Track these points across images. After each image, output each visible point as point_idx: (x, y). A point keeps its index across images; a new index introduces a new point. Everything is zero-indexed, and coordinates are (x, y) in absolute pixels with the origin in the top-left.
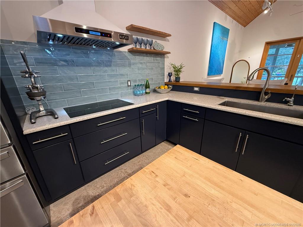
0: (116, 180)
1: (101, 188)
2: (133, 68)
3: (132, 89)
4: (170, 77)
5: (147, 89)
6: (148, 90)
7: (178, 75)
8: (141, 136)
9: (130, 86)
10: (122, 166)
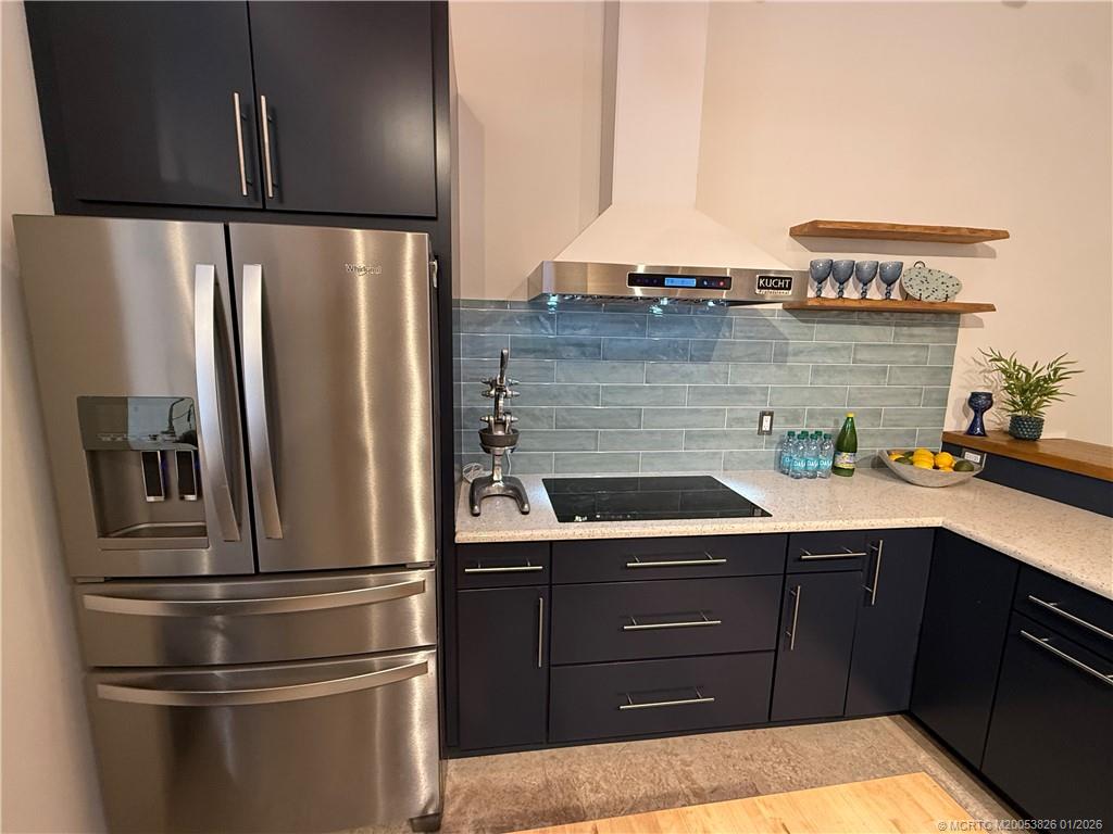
0: (643, 788)
1: (589, 787)
2: (791, 368)
3: (775, 446)
4: (976, 411)
5: (844, 454)
6: (845, 460)
7: (1029, 410)
8: (776, 651)
9: (769, 433)
10: (675, 743)
